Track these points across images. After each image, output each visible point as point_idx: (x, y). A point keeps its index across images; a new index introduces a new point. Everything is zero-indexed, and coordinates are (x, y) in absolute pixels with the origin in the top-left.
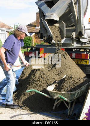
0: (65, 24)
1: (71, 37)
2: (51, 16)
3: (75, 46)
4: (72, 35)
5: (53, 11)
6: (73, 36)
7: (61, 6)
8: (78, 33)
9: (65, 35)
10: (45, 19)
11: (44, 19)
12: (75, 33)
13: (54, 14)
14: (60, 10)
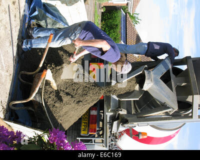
0: (138, 99)
1: (120, 108)
2: (149, 79)
3: (107, 113)
4: (123, 110)
5: (156, 83)
6: (121, 111)
7: (164, 93)
8: (126, 118)
9: (123, 100)
10: (145, 71)
11: (146, 69)
12: (126, 113)
13: (152, 84)
14: (158, 92)
